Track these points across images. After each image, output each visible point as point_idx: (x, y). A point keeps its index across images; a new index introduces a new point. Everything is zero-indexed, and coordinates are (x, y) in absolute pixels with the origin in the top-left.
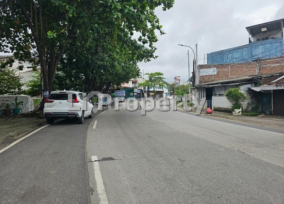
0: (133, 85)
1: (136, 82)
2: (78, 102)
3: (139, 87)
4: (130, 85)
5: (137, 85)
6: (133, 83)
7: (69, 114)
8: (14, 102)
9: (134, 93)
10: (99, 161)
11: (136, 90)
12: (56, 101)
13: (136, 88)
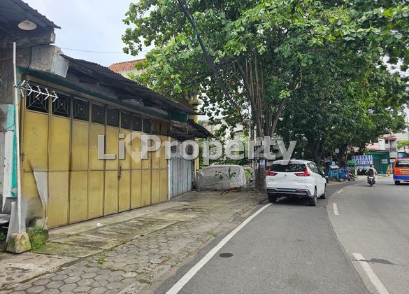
0: (388, 146)
1: (393, 140)
2: (309, 175)
3: (399, 148)
4: (381, 145)
5: (395, 145)
6: (386, 142)
7: (297, 192)
8: (227, 173)
9: (389, 159)
10: (367, 261)
11: (393, 154)
12: (280, 174)
13: (394, 150)
